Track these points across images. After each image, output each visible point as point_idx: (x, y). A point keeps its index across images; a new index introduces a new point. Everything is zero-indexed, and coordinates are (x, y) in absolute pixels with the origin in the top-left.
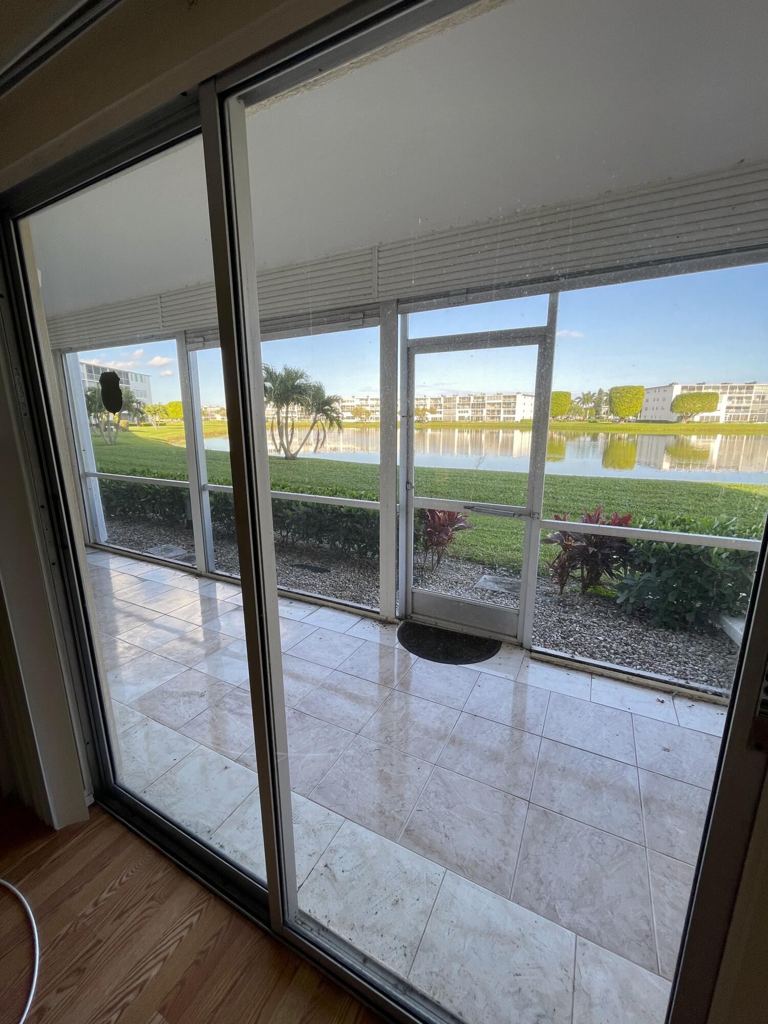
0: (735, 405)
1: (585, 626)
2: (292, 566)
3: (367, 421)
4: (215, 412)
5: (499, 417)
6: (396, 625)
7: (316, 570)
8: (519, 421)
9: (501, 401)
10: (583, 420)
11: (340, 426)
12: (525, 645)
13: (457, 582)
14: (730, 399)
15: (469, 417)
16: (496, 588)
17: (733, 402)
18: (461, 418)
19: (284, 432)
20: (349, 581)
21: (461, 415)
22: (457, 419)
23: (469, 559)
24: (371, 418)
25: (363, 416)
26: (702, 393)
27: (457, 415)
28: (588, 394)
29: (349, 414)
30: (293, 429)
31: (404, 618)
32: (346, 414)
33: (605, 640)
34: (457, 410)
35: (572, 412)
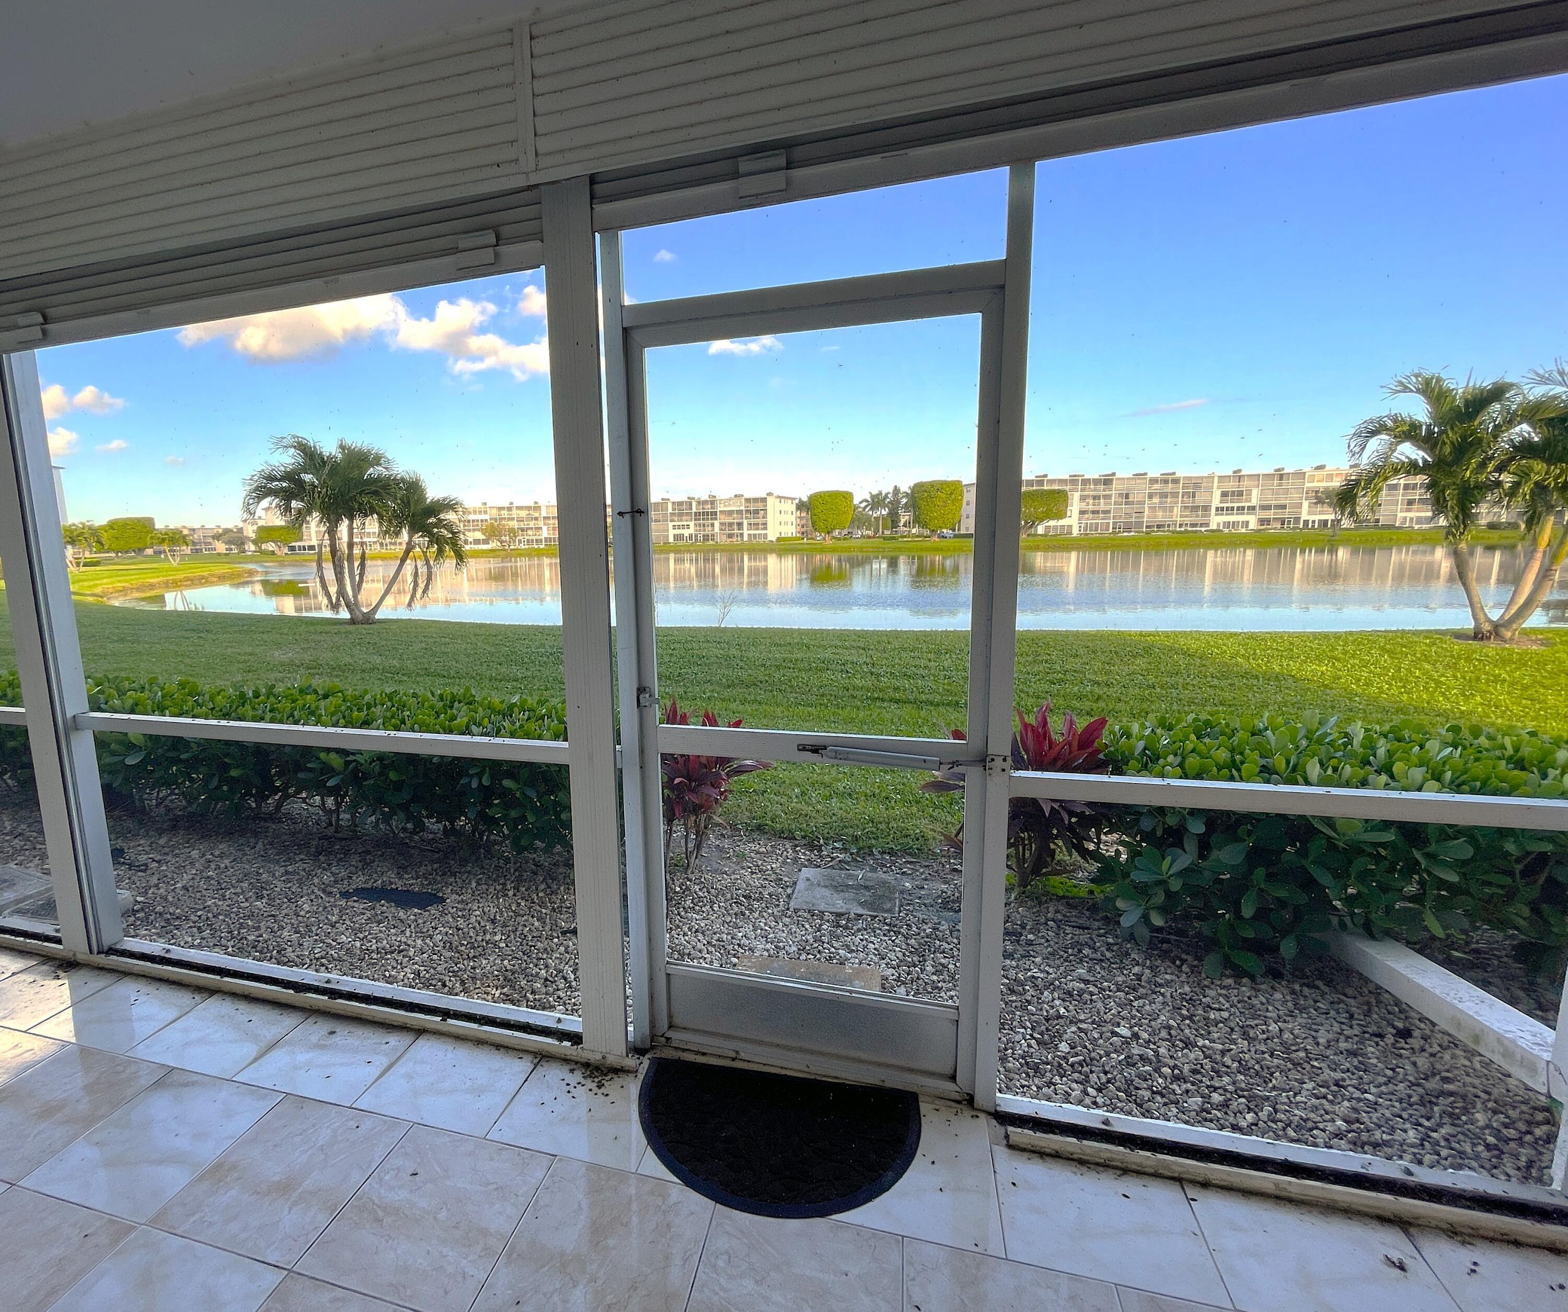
0: (1091, 507)
1: (1070, 994)
2: (346, 895)
3: (512, 547)
4: (214, 537)
5: (742, 535)
6: (631, 1076)
7: (404, 899)
8: (774, 540)
9: (743, 508)
10: (874, 537)
11: (460, 557)
12: (979, 1100)
13: (747, 897)
14: (1083, 498)
15: (691, 535)
16: (839, 903)
17: (1088, 504)
18: (678, 537)
19: (346, 571)
20: (493, 921)
21: (678, 532)
22: (671, 540)
23: (760, 828)
24: (520, 542)
25: (503, 538)
26: (1045, 491)
27: (672, 533)
28: (878, 495)
29: (479, 535)
30: (362, 565)
31: (647, 1044)
32: (471, 536)
33: (1136, 1036)
34: (671, 524)
35: (856, 523)
